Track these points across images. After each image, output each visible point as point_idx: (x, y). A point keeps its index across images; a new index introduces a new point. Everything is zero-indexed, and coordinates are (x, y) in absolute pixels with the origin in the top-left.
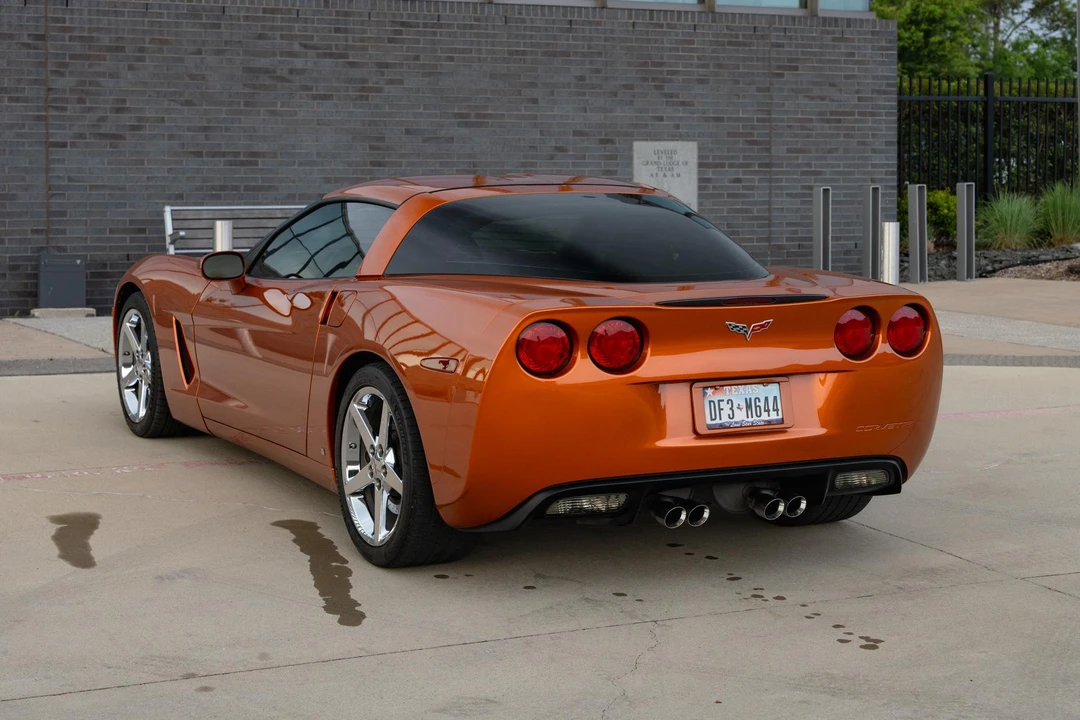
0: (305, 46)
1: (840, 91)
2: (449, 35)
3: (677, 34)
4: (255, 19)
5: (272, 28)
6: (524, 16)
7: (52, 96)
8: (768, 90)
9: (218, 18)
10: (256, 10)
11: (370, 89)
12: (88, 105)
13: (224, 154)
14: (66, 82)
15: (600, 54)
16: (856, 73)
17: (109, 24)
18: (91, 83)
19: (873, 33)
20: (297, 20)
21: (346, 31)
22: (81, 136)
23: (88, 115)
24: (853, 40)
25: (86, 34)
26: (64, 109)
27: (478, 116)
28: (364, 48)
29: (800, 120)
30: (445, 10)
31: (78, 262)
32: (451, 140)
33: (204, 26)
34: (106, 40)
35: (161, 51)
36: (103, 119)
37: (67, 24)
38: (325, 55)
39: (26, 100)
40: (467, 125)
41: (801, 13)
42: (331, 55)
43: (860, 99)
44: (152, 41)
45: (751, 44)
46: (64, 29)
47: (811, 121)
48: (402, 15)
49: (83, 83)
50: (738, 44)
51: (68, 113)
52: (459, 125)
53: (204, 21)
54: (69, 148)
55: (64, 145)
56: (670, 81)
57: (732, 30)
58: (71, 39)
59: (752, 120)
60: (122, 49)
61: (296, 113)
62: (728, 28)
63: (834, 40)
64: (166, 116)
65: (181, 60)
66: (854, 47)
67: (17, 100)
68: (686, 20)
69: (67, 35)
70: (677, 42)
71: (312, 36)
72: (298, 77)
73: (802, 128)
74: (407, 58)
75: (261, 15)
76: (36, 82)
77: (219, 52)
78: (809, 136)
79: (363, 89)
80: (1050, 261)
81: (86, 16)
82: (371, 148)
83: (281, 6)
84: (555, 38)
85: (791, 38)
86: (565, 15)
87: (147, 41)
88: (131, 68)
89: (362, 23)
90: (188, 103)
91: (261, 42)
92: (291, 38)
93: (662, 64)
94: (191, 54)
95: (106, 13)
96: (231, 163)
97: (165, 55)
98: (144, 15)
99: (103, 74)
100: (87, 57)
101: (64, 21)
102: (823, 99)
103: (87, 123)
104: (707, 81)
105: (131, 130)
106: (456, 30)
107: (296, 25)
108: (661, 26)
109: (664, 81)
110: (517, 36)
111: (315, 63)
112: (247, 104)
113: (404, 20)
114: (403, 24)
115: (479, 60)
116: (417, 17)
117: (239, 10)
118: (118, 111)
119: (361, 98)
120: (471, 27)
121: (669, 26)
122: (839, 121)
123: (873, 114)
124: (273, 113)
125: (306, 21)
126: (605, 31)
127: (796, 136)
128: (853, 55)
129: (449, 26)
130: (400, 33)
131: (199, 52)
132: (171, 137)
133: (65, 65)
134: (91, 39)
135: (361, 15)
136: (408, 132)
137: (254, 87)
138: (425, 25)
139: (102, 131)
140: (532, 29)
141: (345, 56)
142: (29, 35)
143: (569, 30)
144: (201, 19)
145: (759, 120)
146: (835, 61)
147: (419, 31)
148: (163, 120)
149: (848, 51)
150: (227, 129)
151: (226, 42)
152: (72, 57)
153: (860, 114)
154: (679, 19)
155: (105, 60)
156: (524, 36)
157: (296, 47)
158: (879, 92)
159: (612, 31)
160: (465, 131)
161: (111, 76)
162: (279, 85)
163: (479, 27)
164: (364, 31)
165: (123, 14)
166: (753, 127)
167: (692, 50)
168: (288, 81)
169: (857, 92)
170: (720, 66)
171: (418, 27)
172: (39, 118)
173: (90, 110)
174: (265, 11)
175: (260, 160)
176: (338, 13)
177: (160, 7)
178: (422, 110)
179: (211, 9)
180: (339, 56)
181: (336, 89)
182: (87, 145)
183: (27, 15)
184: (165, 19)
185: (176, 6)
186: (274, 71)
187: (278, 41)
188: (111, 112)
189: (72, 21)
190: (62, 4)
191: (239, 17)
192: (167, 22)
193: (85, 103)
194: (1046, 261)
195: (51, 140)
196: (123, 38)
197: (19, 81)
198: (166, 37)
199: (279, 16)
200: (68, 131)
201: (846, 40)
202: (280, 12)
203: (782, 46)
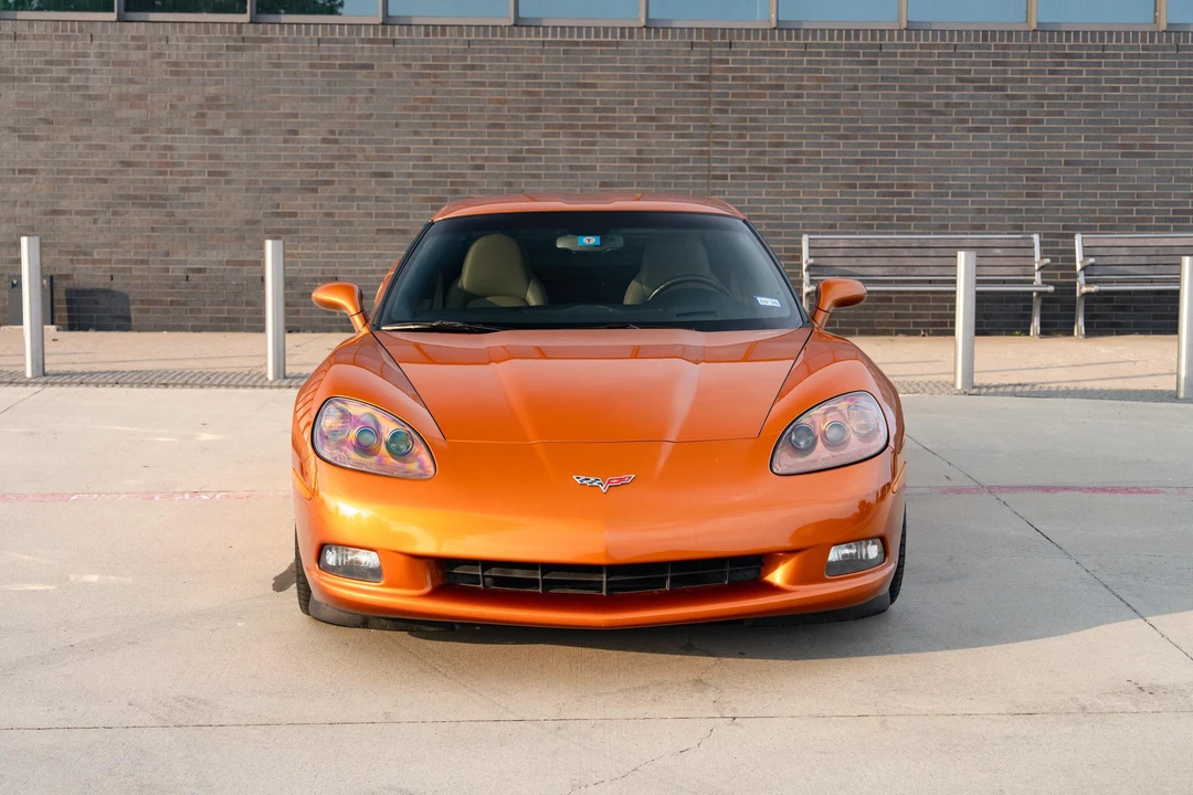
0: (962, 80)
2: (1115, 64)
4: (911, 55)
5: (930, 63)
7: (715, 132)
9: (875, 55)
10: (914, 46)
11: (1028, 121)
12: (748, 140)
13: (877, 186)
14: (729, 119)
17: (770, 64)
18: (752, 120)
20: (954, 54)
21: (1004, 64)
22: (742, 169)
23: (747, 149)
25: (748, 74)
26: (727, 144)
27: (1144, 146)
28: (1024, 81)
30: (1111, 41)
32: (1113, 171)
33: (861, 63)
34: (766, 79)
35: (819, 87)
36: (763, 153)
37: (730, 66)
38: (982, 88)
39: (691, 136)
40: (1131, 155)
42: (988, 89)
44: (810, 79)
46: (727, 70)
48: (1064, 46)
49: (744, 120)
51: (729, 148)
52: (1123, 155)
53: (861, 58)
54: (729, 180)
55: (725, 178)
58: (734, 79)
60: (781, 87)
61: (950, 145)
64: (822, 150)
65: (837, 96)
67: (683, 136)
69: (730, 75)
71: (970, 70)
72: (954, 110)
74: (1068, 89)
75: (918, 50)
76: (699, 119)
77: (876, 88)
79: (1021, 121)
81: (748, 57)
82: (1028, 179)
83: (938, 41)
87: (805, 79)
88: (789, 104)
89: (1022, 56)
90: (843, 137)
91: (916, 76)
92: (949, 72)
94: (848, 90)
95: (767, 54)
96: (884, 195)
97: (823, 92)
98: (803, 54)
99: (763, 111)
100: (748, 95)
101: (727, 62)
103: (747, 157)
105: (787, 163)
106: (1122, 60)
107: (954, 59)
111: (972, 97)
112: (901, 137)
113: (1066, 51)
114: (1066, 56)
115: (1147, 89)
116: (1080, 47)
117: (896, 46)
118: (777, 145)
119: (1019, 130)
120: (1140, 56)
124: (928, 146)
125: (963, 55)
129: (1115, 56)
130: (1062, 64)
131: (856, 88)
132: (826, 170)
133: (729, 103)
134: (753, 78)
135: (1021, 47)
136: (1067, 163)
137: (910, 121)
138: (1089, 56)
139: (761, 164)
141: (1003, 89)
142: (695, 76)
144: (859, 56)
147: (1081, 63)
148: (818, 153)
150: (881, 162)
151: (882, 78)
152: (735, 95)
155: (765, 97)
157: (954, 82)
160: (1128, 162)
161: (771, 112)
162: (934, 118)
163: (1147, 56)
164: (1023, 64)
165: (783, 54)
168: (944, 114)
171: (1081, 58)
172: (702, 152)
173: (749, 144)
174: (922, 46)
175: (913, 191)
176: (996, 47)
177: (819, 46)
178: (1083, 141)
179: (869, 46)
180: (996, 89)
181: (992, 121)
182: (745, 177)
183: (693, 58)
184: (824, 58)
185: (835, 46)
186: (930, 105)
187: (935, 75)
188: (769, 146)
189: (735, 61)
190: (726, 46)
191: (896, 53)
192: (824, 61)
193: (745, 138)
195: (713, 173)
196: (781, 77)
197: (685, 119)
198: (823, 75)
199: (936, 51)
200: (729, 165)
202: (937, 46)
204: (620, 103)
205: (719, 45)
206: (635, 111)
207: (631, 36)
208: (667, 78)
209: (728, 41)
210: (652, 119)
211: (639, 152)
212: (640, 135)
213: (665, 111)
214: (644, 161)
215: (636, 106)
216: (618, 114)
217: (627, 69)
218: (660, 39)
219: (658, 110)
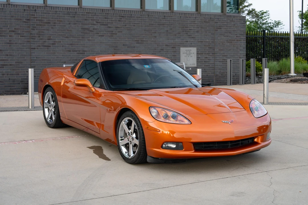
0: (97, 22)
1: (232, 34)
3: (191, 19)
4: (84, 15)
5: (89, 17)
6: (153, 15)
7: (32, 35)
8: (214, 34)
9: (75, 15)
10: (84, 13)
11: (114, 34)
12: (41, 38)
13: (76, 51)
14: (35, 32)
15: (172, 25)
16: (236, 30)
17: (46, 16)
18: (42, 32)
19: (240, 19)
20: (95, 15)
21: (108, 18)
22: (39, 46)
23: (41, 41)
24: (235, 21)
25: (40, 19)
26: (35, 39)
27: (141, 41)
28: (112, 23)
29: (222, 42)
30: (133, 13)
32: (134, 47)
33: (71, 17)
34: (45, 20)
35: (60, 23)
36: (45, 42)
38: (102, 25)
39: (25, 36)
40: (138, 43)
41: (221, 14)
42: (104, 25)
43: (237, 37)
45: (210, 22)
46: (35, 18)
47: (224, 42)
49: (40, 32)
50: (207, 22)
52: (137, 43)
53: (71, 16)
54: (36, 49)
55: (35, 49)
56: (190, 32)
57: (205, 18)
58: (37, 20)
59: (210, 42)
60: (49, 23)
61: (95, 40)
62: (204, 18)
63: (230, 21)
64: (61, 41)
65: (65, 26)
67: (23, 36)
68: (194, 16)
69: (35, 19)
70: (191, 21)
71: (99, 20)
72: (95, 31)
73: (223, 44)
74: (123, 25)
75: (86, 14)
76: (27, 32)
77: (75, 24)
78: (224, 46)
79: (112, 34)
80: (284, 78)
81: (40, 14)
82: (114, 49)
83: (91, 11)
84: (161, 20)
85: (219, 21)
86: (163, 14)
87: (56, 21)
88: (52, 28)
89: (112, 16)
90: (67, 37)
91: (85, 21)
92: (94, 20)
93: (188, 27)
94: (68, 24)
95: (45, 13)
96: (78, 53)
97: (61, 25)
98: (56, 14)
99: (45, 30)
100: (41, 25)
101: (34, 15)
102: (227, 36)
103: (41, 43)
104: (199, 32)
105: (52, 45)
106: (135, 18)
107: (95, 17)
108: (187, 17)
109: (188, 32)
110: (151, 20)
111: (100, 27)
112: (82, 38)
113: (122, 15)
114: (122, 17)
115: (142, 26)
116: (126, 15)
118: (49, 39)
119: (112, 36)
120: (140, 17)
121: (189, 17)
122: (232, 42)
123: (240, 40)
124: (89, 40)
125: (97, 16)
126: (173, 19)
127: (221, 46)
128: (235, 25)
129: (134, 17)
130: (121, 19)
131: (70, 24)
132: (63, 46)
133: (35, 27)
134: (42, 20)
135: (111, 14)
136: (123, 45)
137: (84, 33)
138: (128, 17)
139: (45, 45)
140: (155, 18)
141: (108, 25)
142: (25, 19)
143: (164, 18)
144: (70, 15)
145: (212, 42)
146: (231, 27)
147: (126, 19)
148: (60, 42)
149: (234, 24)
150: (77, 44)
151: (77, 21)
152: (37, 25)
153: (237, 40)
154: (192, 15)
155: (45, 26)
156: (153, 20)
157: (95, 23)
158: (241, 35)
159: (175, 19)
160: (138, 45)
161: (47, 30)
162: (91, 33)
163: (141, 17)
164: (112, 18)
165: (50, 13)
166: (210, 44)
167: (195, 24)
168: (93, 31)
169: (236, 35)
170: (202, 28)
171: (126, 17)
172: (28, 41)
173: (41, 39)
174: (87, 13)
175: (86, 52)
176: (105, 14)
177: (60, 11)
178: (127, 39)
179: (73, 12)
180: (106, 25)
181: (105, 34)
182: (41, 49)
183: (25, 14)
184: (61, 15)
185: (64, 12)
186: (89, 29)
187: (90, 21)
188: (47, 40)
189: (37, 15)
190: (34, 11)
191: (80, 14)
192: (61, 16)
193: (40, 37)
194: (283, 78)
195: (31, 47)
196: (50, 20)
197: (23, 31)
198: (61, 20)
199: (90, 14)
200: (36, 45)
201: (233, 21)
202: (91, 13)
203: (217, 22)
204: (4, 27)
205: (32, 10)
207: (7, 6)
208: (17, 19)
209: (34, 9)
210: (13, 31)
211: (10, 41)
212: (10, 36)
213: (17, 29)
214: (11, 43)
215: (8, 27)
216: (3, 30)
217: (5, 16)
218: (15, 8)
219: (15, 29)
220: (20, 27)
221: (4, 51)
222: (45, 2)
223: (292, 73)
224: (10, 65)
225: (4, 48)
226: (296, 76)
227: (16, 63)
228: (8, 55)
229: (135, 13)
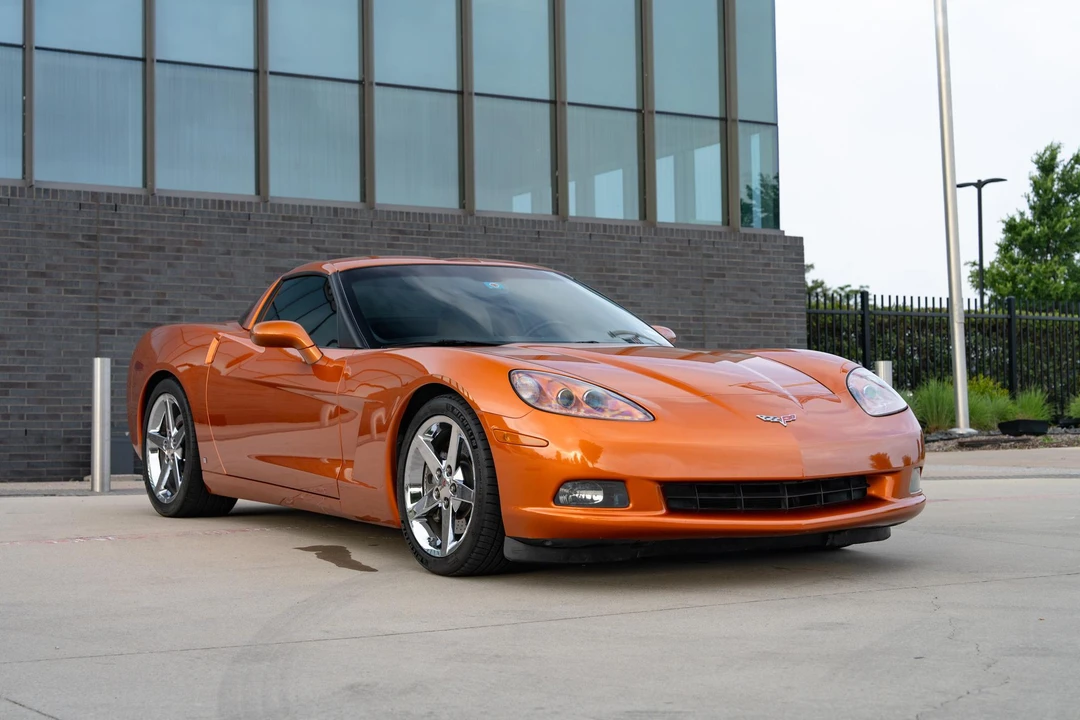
0: (318, 249)
1: (760, 296)
2: (438, 242)
3: (626, 245)
4: (276, 225)
5: (290, 233)
6: (500, 227)
7: (102, 289)
8: (701, 294)
9: (244, 223)
10: (276, 218)
12: (133, 297)
14: (116, 276)
15: (563, 261)
16: (772, 280)
17: (152, 227)
18: (136, 278)
19: (785, 247)
20: (311, 226)
21: (352, 237)
22: (128, 324)
23: (132, 306)
24: (769, 253)
25: (131, 236)
26: (112, 300)
28: (367, 252)
29: (727, 320)
30: (435, 222)
31: (127, 434)
33: (233, 230)
34: (149, 241)
35: (196, 251)
36: (145, 310)
37: (116, 227)
39: (80, 292)
41: (724, 229)
43: (776, 303)
44: (188, 243)
45: (687, 255)
46: (113, 231)
47: (736, 320)
48: (398, 224)
49: (128, 278)
50: (676, 254)
51: (116, 304)
53: (232, 226)
54: (116, 335)
55: (112, 332)
56: (621, 284)
57: (670, 242)
58: (119, 239)
59: (689, 319)
62: (667, 240)
63: (753, 252)
64: (200, 308)
65: (213, 259)
66: (769, 259)
67: (73, 292)
68: (633, 233)
69: (116, 236)
70: (626, 252)
71: (324, 241)
73: (731, 327)
75: (280, 221)
76: (88, 276)
77: (245, 253)
78: (736, 334)
81: (132, 220)
83: (297, 214)
84: (526, 245)
85: (718, 250)
86: (534, 227)
87: (184, 242)
88: (170, 265)
89: (366, 230)
90: (219, 297)
91: (280, 245)
93: (614, 270)
94: (222, 254)
95: (149, 218)
97: (200, 255)
98: (182, 220)
99: (147, 271)
100: (132, 256)
101: (113, 224)
102: (745, 301)
103: (132, 313)
104: (652, 285)
105: (170, 320)
106: (443, 237)
107: (311, 231)
108: (613, 237)
109: (617, 284)
110: (494, 244)
113: (401, 228)
114: (401, 232)
116: (411, 226)
117: (262, 217)
118: (159, 303)
120: (457, 235)
121: (619, 238)
122: (759, 321)
123: (786, 316)
125: (318, 227)
126: (567, 241)
127: (726, 333)
128: (769, 265)
129: (439, 234)
130: (397, 239)
131: (228, 253)
133: (114, 262)
134: (136, 240)
135: (364, 223)
138: (418, 233)
139: (146, 320)
140: (507, 238)
142: (83, 236)
143: (538, 239)
144: (230, 224)
145: (695, 319)
146: (755, 270)
147: (412, 238)
148: (197, 311)
149: (765, 262)
151: (251, 244)
152: (120, 255)
153: (777, 315)
154: (627, 232)
155: (148, 258)
156: (500, 245)
157: (311, 250)
158: (793, 297)
159: (573, 241)
161: (154, 272)
163: (462, 236)
164: (367, 238)
165: (163, 219)
166: (690, 325)
167: (638, 259)
169: (774, 297)
170: (661, 273)
171: (412, 234)
172: (91, 308)
173: (135, 301)
174: (284, 218)
176: (345, 221)
177: (195, 213)
179: (239, 215)
182: (132, 333)
183: (81, 218)
184: (200, 224)
185: (209, 213)
187: (295, 244)
188: (153, 304)
189: (120, 223)
190: (112, 209)
191: (262, 223)
192: (201, 227)
193: (130, 295)
194: (934, 441)
195: (101, 328)
196: (163, 240)
197: (74, 275)
198: (200, 239)
199: (296, 223)
200: (116, 320)
201: (763, 252)
202: (297, 219)
203: (712, 256)
204: (11, 259)
205: (105, 207)
206: (27, 265)
207: (22, 195)
208: (55, 235)
209: (113, 204)
210: (43, 275)
211: (30, 306)
212: (31, 290)
213: (55, 267)
214: (35, 315)
215: (26, 261)
216: (9, 269)
217: (17, 226)
218: (50, 199)
219: (48, 266)
220: (65, 260)
221: (9, 339)
222: (149, 183)
223: (963, 428)
224: (30, 385)
225: (11, 329)
226: (977, 435)
227: (49, 377)
228: (21, 353)
229: (440, 221)
